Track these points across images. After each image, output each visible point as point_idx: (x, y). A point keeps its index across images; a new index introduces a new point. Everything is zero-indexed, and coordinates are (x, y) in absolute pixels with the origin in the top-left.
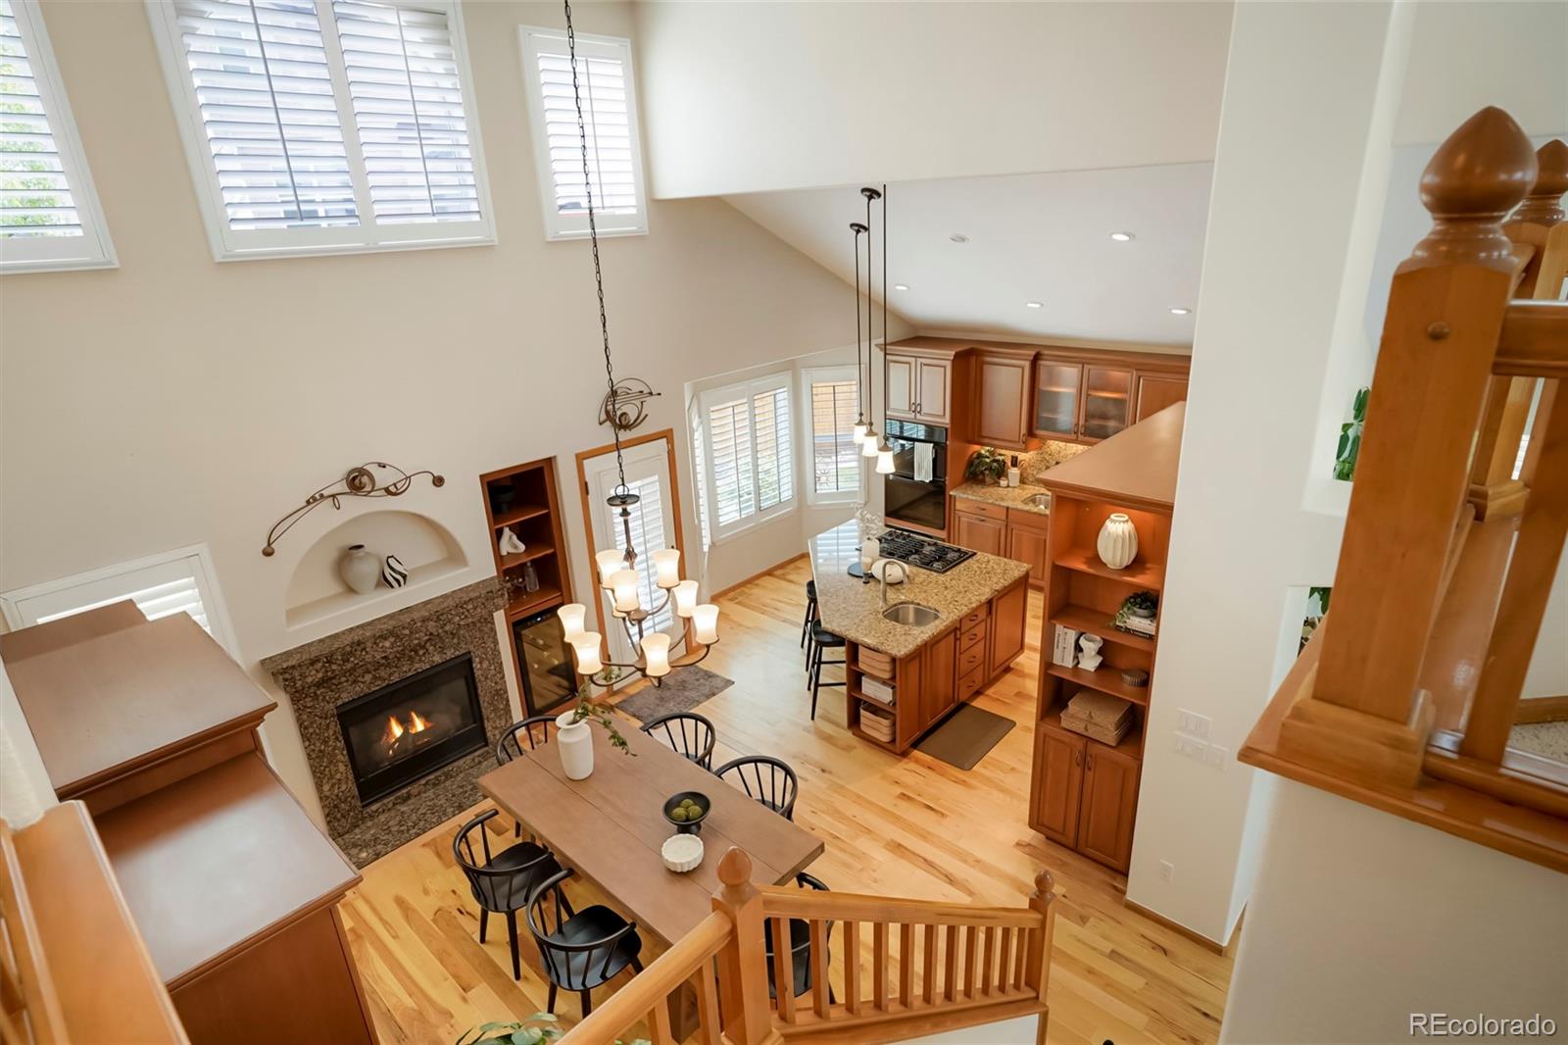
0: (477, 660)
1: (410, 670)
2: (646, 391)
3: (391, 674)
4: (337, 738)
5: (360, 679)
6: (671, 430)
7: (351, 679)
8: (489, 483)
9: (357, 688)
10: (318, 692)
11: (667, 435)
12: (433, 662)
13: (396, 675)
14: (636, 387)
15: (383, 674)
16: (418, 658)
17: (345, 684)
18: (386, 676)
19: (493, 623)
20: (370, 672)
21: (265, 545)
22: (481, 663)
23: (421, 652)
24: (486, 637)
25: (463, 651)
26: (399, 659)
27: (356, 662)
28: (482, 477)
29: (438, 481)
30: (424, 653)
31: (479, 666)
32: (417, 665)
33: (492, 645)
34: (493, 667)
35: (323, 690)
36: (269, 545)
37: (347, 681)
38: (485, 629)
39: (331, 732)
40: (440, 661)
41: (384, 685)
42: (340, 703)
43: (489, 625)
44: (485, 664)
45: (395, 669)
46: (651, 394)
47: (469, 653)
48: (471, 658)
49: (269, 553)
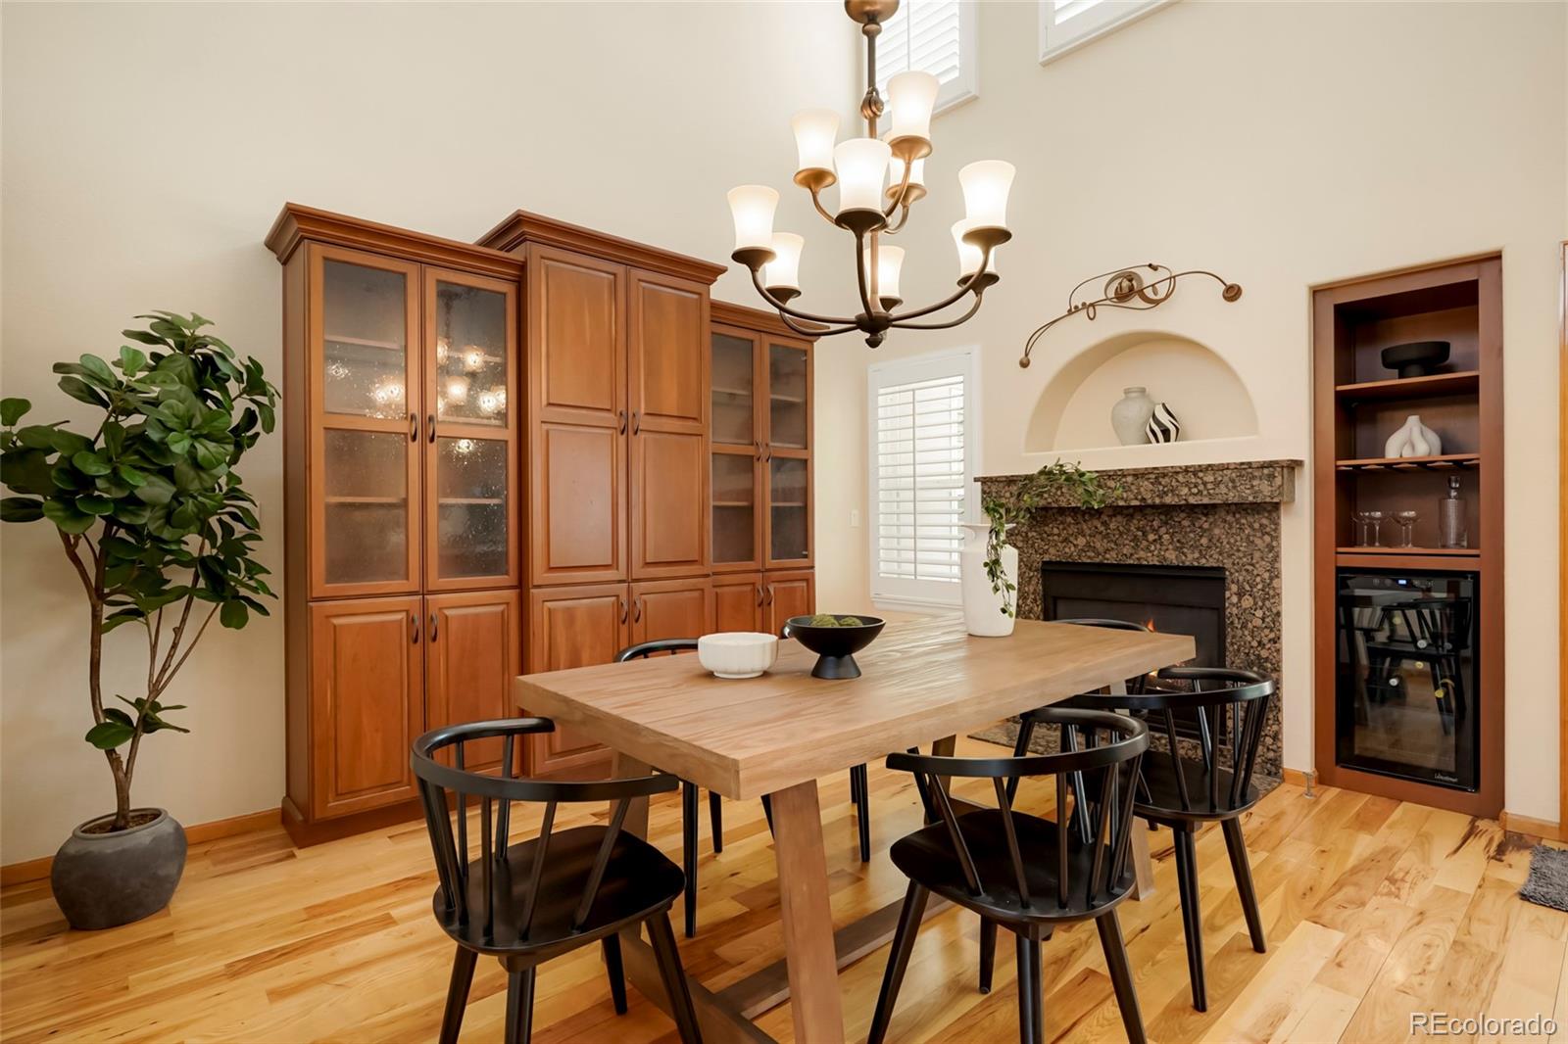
0: (1234, 588)
1: (1132, 555)
3: (1107, 551)
4: (1035, 600)
5: (1072, 539)
7: (1064, 534)
9: (1067, 550)
10: (1030, 535)
12: (1165, 559)
13: (1113, 554)
15: (1098, 545)
16: (1145, 543)
17: (1056, 538)
18: (1101, 550)
19: (1277, 538)
20: (1084, 536)
21: (1023, 355)
22: (1240, 595)
23: (1151, 537)
24: (1257, 555)
25: (1212, 563)
26: (1121, 534)
27: (1050, 500)
29: (1232, 293)
30: (1155, 540)
31: (1235, 599)
32: (1142, 554)
33: (1266, 575)
34: (1259, 613)
35: (1034, 534)
36: (1027, 355)
37: (1059, 535)
38: (1258, 541)
39: (1032, 589)
40: (1175, 562)
41: (1097, 560)
42: (1046, 558)
43: (1267, 538)
44: (1247, 602)
45: (1113, 546)
47: (1222, 569)
48: (1223, 579)
49: (1024, 364)
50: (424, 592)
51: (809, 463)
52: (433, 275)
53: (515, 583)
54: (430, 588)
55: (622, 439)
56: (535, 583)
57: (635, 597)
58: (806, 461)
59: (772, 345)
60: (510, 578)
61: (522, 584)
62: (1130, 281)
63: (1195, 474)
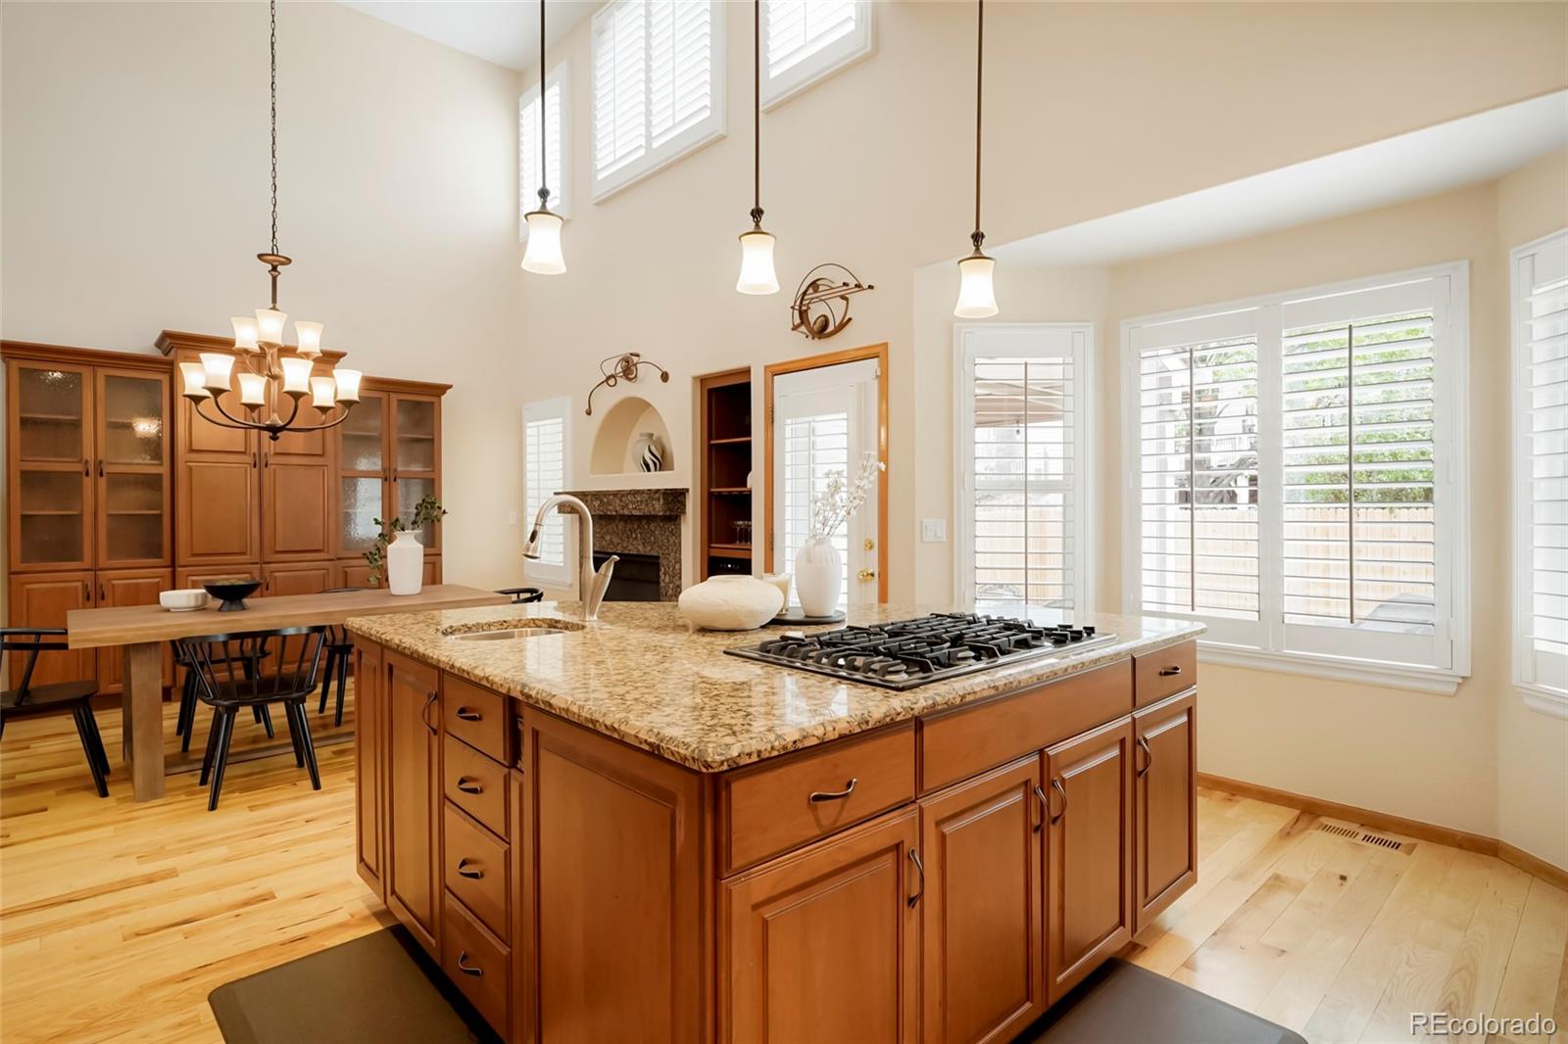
0: (663, 569)
1: (627, 547)
2: (852, 283)
5: (604, 536)
6: (886, 345)
7: (602, 532)
8: (710, 391)
9: (603, 543)
11: (877, 353)
12: (639, 551)
13: (620, 546)
14: (838, 278)
15: (614, 540)
16: (631, 540)
19: (678, 537)
20: (609, 534)
21: (588, 406)
22: (665, 574)
23: (634, 535)
24: (670, 548)
25: (655, 553)
26: (623, 533)
28: (703, 380)
29: (665, 377)
30: (635, 538)
31: (663, 577)
32: (630, 547)
33: (673, 561)
34: (671, 586)
36: (590, 406)
38: (671, 540)
40: (642, 553)
43: (674, 538)
44: (667, 579)
45: (620, 541)
46: (858, 286)
47: (658, 558)
48: (658, 564)
49: (589, 413)
50: (95, 569)
51: (436, 482)
52: (102, 373)
53: (169, 563)
54: (101, 566)
55: (255, 471)
56: (181, 564)
57: (267, 575)
58: (433, 480)
59: (399, 401)
60: (167, 559)
61: (173, 565)
62: (628, 362)
63: (634, 494)
